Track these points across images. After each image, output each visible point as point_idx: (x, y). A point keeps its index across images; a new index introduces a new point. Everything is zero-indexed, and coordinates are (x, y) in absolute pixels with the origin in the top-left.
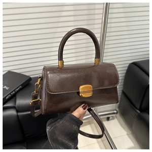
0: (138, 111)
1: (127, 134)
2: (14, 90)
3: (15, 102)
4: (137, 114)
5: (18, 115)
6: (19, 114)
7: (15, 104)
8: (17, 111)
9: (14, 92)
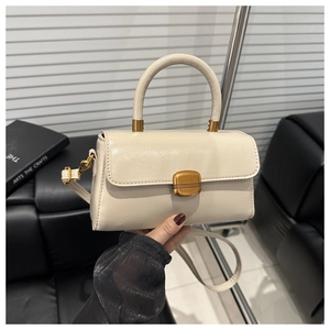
0: (292, 220)
1: (265, 267)
2: (32, 165)
3: (34, 191)
4: (289, 227)
5: (39, 221)
6: (42, 217)
7: (34, 196)
8: (38, 212)
9: (30, 169)
